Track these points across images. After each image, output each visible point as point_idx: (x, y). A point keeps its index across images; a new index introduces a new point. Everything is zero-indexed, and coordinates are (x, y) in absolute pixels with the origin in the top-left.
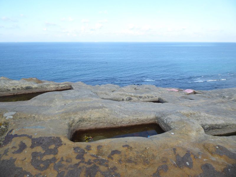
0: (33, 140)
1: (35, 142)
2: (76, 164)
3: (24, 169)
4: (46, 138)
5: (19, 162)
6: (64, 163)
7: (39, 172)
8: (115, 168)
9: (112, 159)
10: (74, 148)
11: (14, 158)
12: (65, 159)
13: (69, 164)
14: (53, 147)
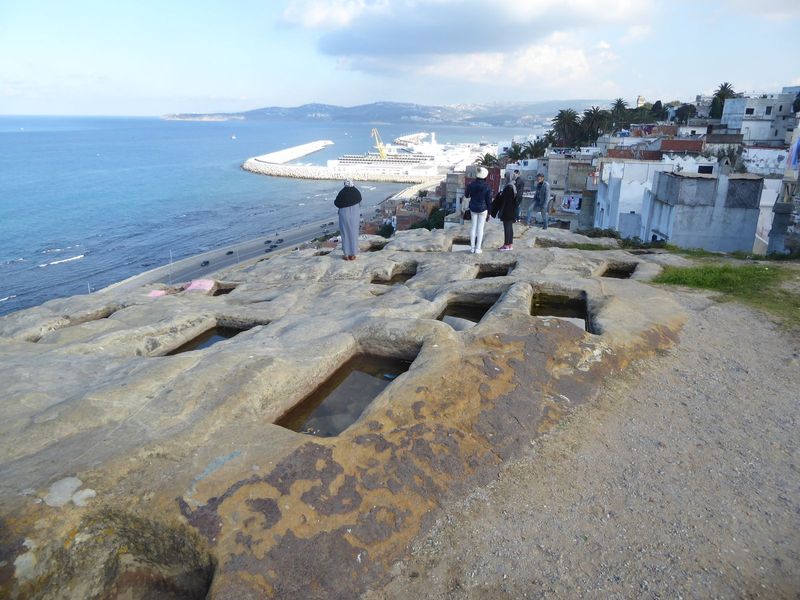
0: (270, 480)
1: (277, 481)
2: (392, 459)
3: (329, 531)
4: (290, 458)
5: (302, 530)
6: (371, 471)
7: (355, 513)
8: (439, 427)
9: (423, 417)
10: (353, 441)
11: (283, 533)
12: (364, 466)
13: (381, 467)
14: (320, 464)
